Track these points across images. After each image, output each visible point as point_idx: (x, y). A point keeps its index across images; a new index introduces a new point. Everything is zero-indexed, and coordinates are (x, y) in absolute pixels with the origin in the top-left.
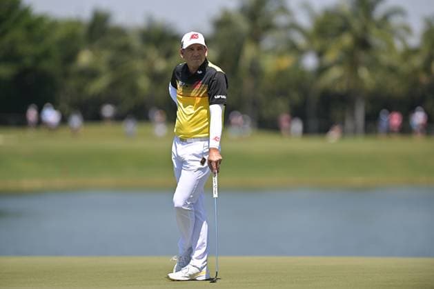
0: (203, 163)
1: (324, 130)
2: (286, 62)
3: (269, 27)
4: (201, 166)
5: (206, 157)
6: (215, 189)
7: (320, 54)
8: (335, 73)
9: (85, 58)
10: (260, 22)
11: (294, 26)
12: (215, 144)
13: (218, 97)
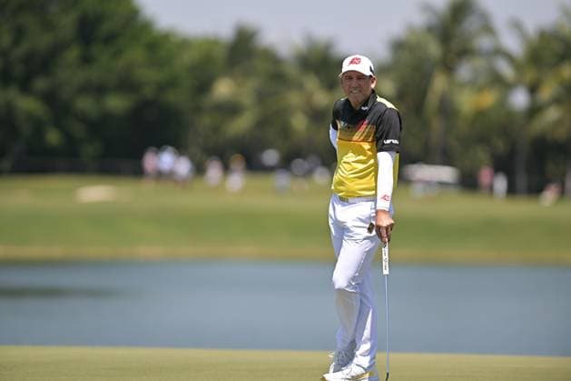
0: (370, 230)
1: (536, 190)
2: (489, 99)
3: (466, 52)
4: (369, 235)
5: (374, 223)
6: (385, 263)
7: (533, 89)
8: (552, 114)
9: (223, 89)
10: (455, 45)
11: (500, 52)
12: (383, 205)
13: (388, 141)
